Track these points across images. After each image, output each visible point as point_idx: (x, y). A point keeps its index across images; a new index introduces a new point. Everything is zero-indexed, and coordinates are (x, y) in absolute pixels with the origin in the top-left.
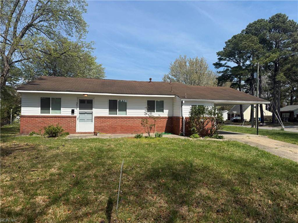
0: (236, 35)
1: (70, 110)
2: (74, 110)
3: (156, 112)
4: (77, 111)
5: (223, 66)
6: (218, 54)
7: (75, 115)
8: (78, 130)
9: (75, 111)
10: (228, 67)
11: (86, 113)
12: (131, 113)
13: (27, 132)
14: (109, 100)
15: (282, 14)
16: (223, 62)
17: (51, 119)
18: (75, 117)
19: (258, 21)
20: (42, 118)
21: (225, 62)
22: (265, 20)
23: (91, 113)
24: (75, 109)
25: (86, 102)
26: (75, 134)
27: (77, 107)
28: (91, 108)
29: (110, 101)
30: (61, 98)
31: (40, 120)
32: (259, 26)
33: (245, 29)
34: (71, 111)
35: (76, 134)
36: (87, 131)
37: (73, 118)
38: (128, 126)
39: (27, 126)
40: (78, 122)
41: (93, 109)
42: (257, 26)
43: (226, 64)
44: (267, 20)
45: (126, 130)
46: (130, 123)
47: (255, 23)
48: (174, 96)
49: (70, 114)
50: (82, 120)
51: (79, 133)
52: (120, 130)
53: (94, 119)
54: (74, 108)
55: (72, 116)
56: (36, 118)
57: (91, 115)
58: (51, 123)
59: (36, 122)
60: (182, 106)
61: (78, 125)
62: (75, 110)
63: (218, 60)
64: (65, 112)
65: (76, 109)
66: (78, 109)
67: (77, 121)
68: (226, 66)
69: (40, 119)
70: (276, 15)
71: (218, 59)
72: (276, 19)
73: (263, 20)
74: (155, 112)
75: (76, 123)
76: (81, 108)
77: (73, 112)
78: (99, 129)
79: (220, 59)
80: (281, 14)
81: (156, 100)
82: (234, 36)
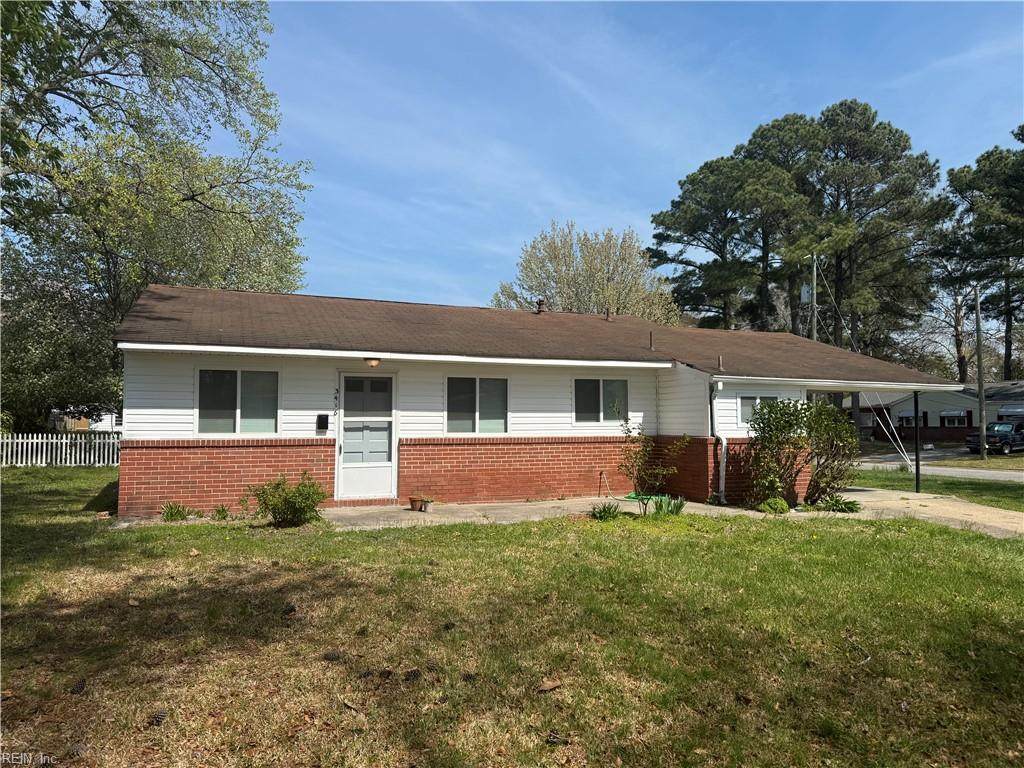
0: (712, 162)
1: (312, 416)
2: (327, 416)
3: (605, 419)
4: (338, 420)
5: (672, 260)
6: (658, 220)
7: (329, 435)
8: (341, 492)
9: (330, 421)
10: (688, 263)
11: (366, 428)
12: (524, 424)
13: (148, 508)
14: (449, 378)
15: (858, 100)
16: (671, 249)
17: (242, 453)
18: (331, 444)
19: (786, 120)
20: (207, 450)
21: (679, 246)
22: (808, 118)
23: (386, 426)
24: (330, 413)
25: (367, 386)
26: (332, 506)
27: (336, 407)
28: (387, 409)
29: (453, 384)
30: (277, 373)
31: (200, 458)
32: (791, 138)
33: (746, 143)
34: (315, 419)
35: (335, 508)
36: (371, 496)
37: (322, 448)
38: (514, 474)
39: (149, 483)
40: (339, 459)
41: (394, 411)
42: (787, 136)
43: (681, 252)
44: (813, 120)
45: (509, 487)
46: (521, 462)
47: (777, 126)
48: (669, 365)
49: (310, 432)
50: (353, 454)
51: (345, 503)
52: (488, 488)
53: (399, 451)
54: (327, 409)
55: (321, 440)
56: (180, 451)
57: (386, 433)
58: (242, 467)
59: (184, 468)
60: (715, 402)
61: (342, 471)
62: (330, 418)
63: (655, 241)
64: (295, 424)
65: (333, 413)
66: (342, 411)
67: (336, 457)
68: (681, 262)
69: (197, 454)
70: (841, 104)
71: (655, 236)
72: (843, 118)
73: (801, 117)
74: (598, 420)
75: (334, 465)
76: (350, 409)
77: (322, 423)
78: (416, 484)
79: (661, 238)
80: (856, 104)
81: (601, 379)
82: (706, 164)
